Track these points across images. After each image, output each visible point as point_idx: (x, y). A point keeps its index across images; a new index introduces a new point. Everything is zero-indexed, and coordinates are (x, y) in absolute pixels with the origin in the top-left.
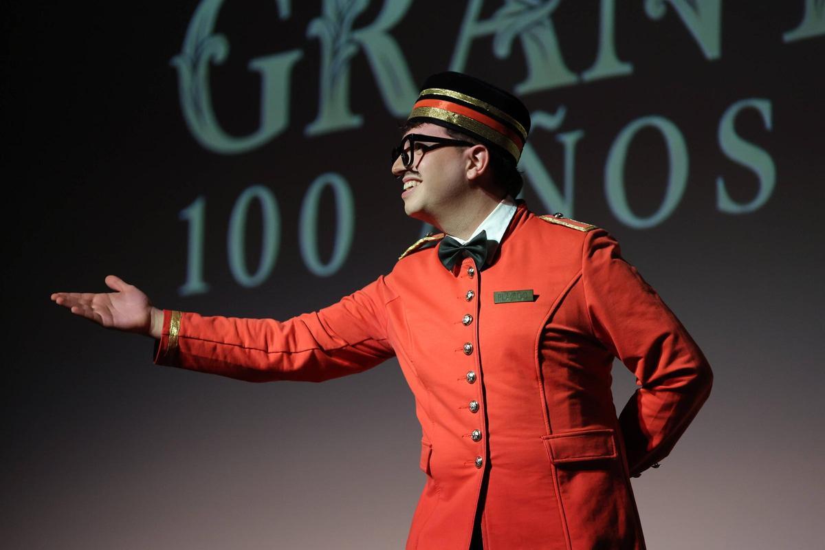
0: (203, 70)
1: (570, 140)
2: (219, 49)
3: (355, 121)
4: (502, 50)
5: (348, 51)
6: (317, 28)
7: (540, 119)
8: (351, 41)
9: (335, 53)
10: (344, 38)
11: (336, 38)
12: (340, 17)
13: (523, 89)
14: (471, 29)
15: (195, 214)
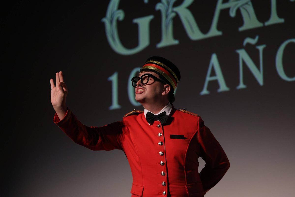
0: (114, 23)
1: (261, 48)
2: (121, 15)
3: (176, 42)
4: (233, 14)
5: (173, 15)
6: (159, 6)
7: (249, 40)
8: (173, 12)
9: (167, 16)
10: (170, 10)
11: (167, 10)
12: (168, 3)
13: (241, 29)
14: (220, 6)
15: (114, 78)
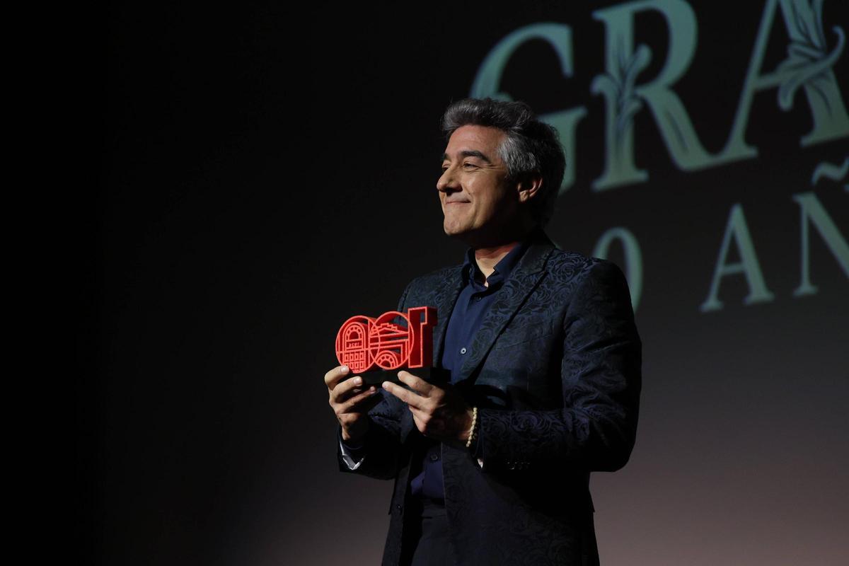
3: (641, 176)
4: (786, 102)
5: (632, 107)
6: (600, 85)
7: (826, 170)
8: (634, 97)
9: (619, 110)
10: (627, 94)
11: (620, 94)
12: (623, 74)
13: (807, 141)
14: (754, 82)
